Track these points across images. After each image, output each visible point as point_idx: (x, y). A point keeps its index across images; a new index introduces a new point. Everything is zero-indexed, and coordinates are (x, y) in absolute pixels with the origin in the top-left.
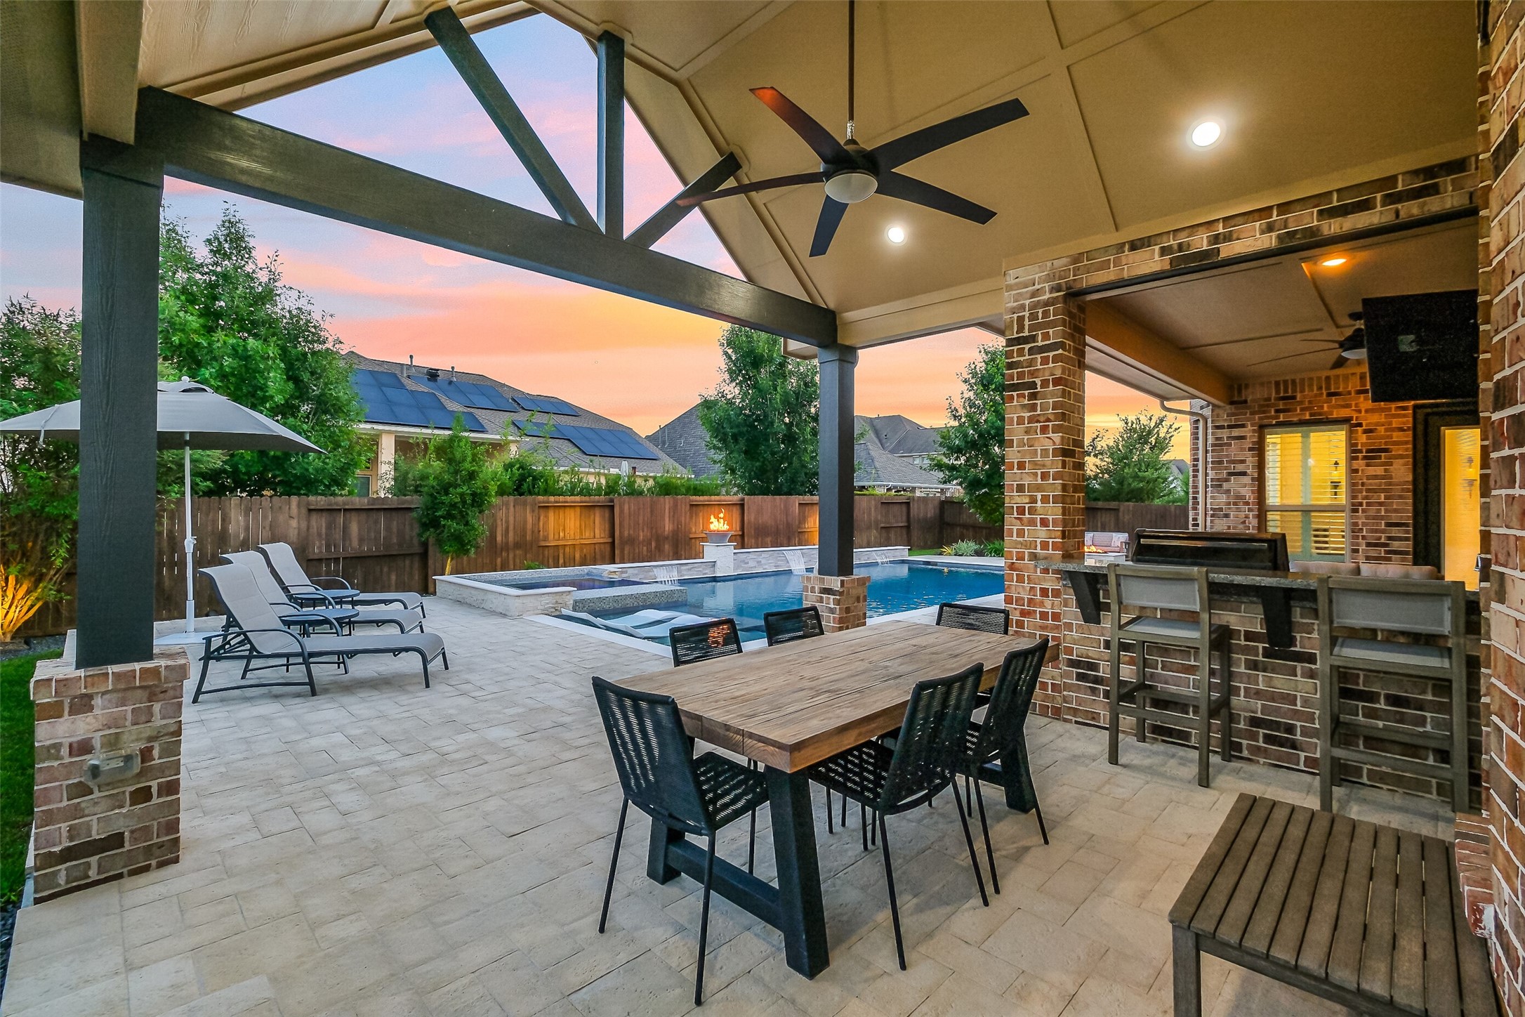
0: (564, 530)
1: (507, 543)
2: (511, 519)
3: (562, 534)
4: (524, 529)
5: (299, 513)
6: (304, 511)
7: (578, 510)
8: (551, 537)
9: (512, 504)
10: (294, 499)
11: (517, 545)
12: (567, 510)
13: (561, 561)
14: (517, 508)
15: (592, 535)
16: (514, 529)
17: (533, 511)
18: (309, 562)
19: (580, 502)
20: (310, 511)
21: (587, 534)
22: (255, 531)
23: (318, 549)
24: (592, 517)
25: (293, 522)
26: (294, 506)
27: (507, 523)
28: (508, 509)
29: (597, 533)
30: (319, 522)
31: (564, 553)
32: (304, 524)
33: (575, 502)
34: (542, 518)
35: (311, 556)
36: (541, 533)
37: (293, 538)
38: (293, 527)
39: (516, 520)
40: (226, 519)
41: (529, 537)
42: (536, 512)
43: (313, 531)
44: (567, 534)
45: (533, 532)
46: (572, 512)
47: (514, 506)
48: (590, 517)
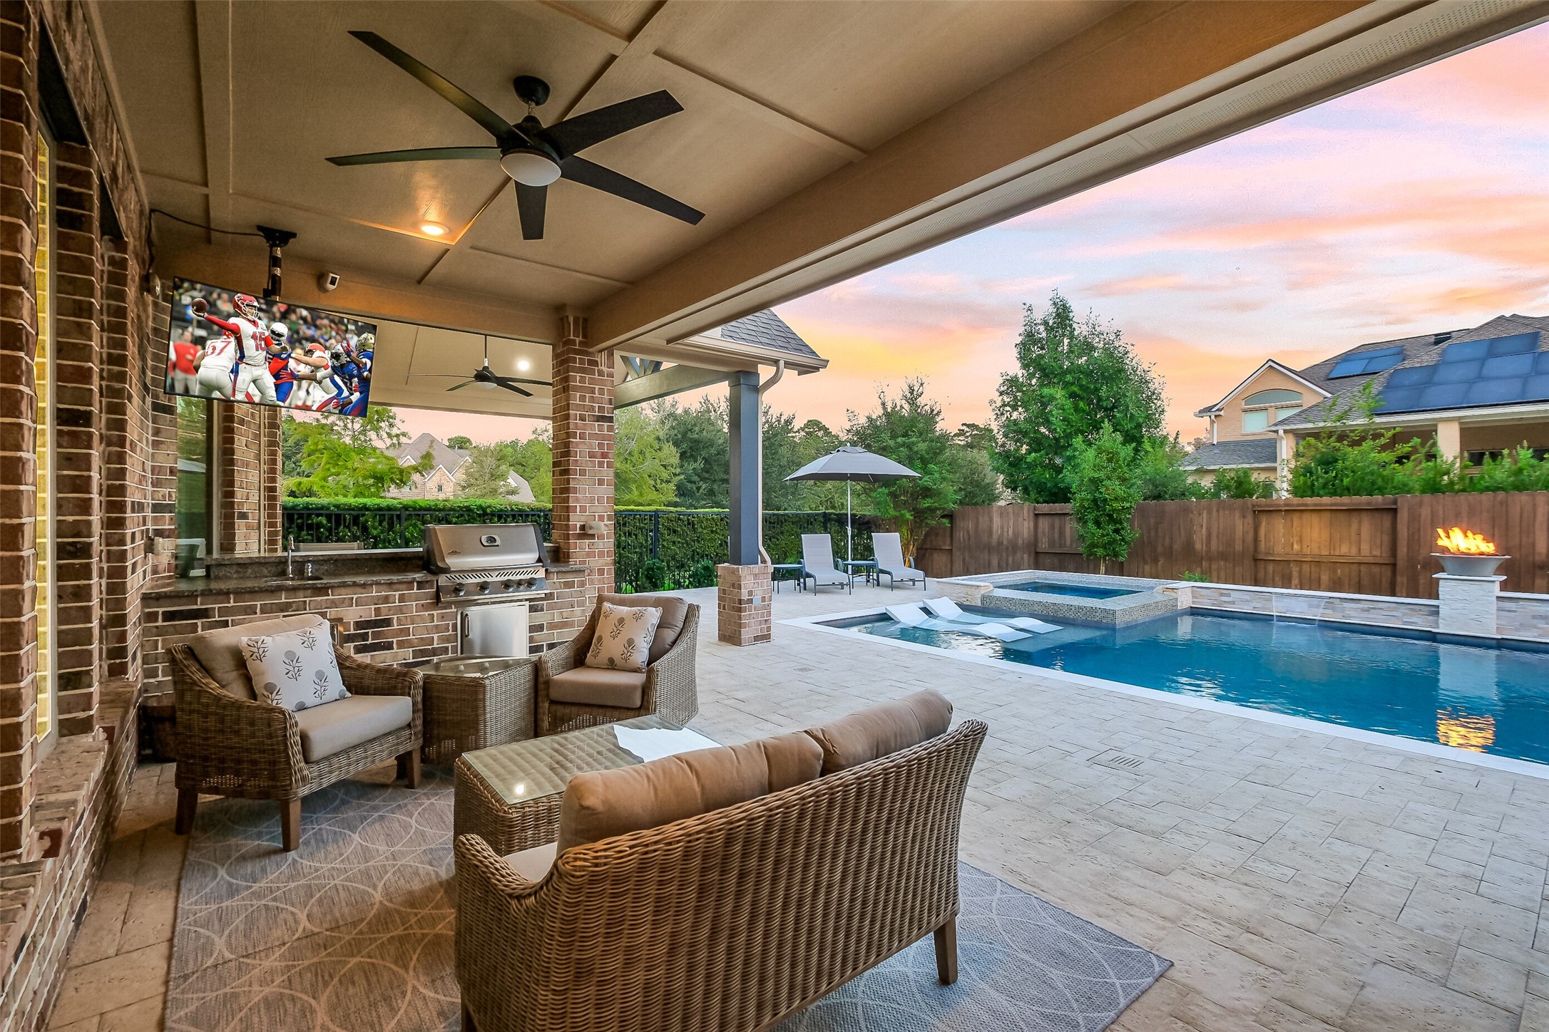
1: (1209, 551)
2: (1214, 527)
3: (1296, 547)
4: (1233, 535)
5: (1028, 516)
8: (1279, 549)
9: (1215, 510)
10: (1026, 505)
14: (1221, 513)
15: (1354, 551)
16: (1218, 537)
17: (1244, 517)
18: (1037, 553)
19: (1331, 505)
20: (1037, 515)
21: (1344, 549)
22: (1005, 530)
23: (1044, 545)
24: (1355, 526)
25: (1026, 524)
26: (1025, 512)
27: (1209, 529)
28: (1210, 513)
29: (1365, 548)
30: (1044, 524)
31: (1300, 572)
32: (1032, 525)
33: (1321, 505)
34: (1263, 524)
35: (1039, 550)
36: (1263, 544)
37: (1026, 535)
38: (1026, 527)
39: (1221, 526)
40: (991, 520)
41: (1239, 547)
42: (1250, 518)
43: (1040, 530)
44: (1305, 546)
45: (1243, 541)
46: (1315, 518)
47: (1218, 511)
48: (1350, 526)
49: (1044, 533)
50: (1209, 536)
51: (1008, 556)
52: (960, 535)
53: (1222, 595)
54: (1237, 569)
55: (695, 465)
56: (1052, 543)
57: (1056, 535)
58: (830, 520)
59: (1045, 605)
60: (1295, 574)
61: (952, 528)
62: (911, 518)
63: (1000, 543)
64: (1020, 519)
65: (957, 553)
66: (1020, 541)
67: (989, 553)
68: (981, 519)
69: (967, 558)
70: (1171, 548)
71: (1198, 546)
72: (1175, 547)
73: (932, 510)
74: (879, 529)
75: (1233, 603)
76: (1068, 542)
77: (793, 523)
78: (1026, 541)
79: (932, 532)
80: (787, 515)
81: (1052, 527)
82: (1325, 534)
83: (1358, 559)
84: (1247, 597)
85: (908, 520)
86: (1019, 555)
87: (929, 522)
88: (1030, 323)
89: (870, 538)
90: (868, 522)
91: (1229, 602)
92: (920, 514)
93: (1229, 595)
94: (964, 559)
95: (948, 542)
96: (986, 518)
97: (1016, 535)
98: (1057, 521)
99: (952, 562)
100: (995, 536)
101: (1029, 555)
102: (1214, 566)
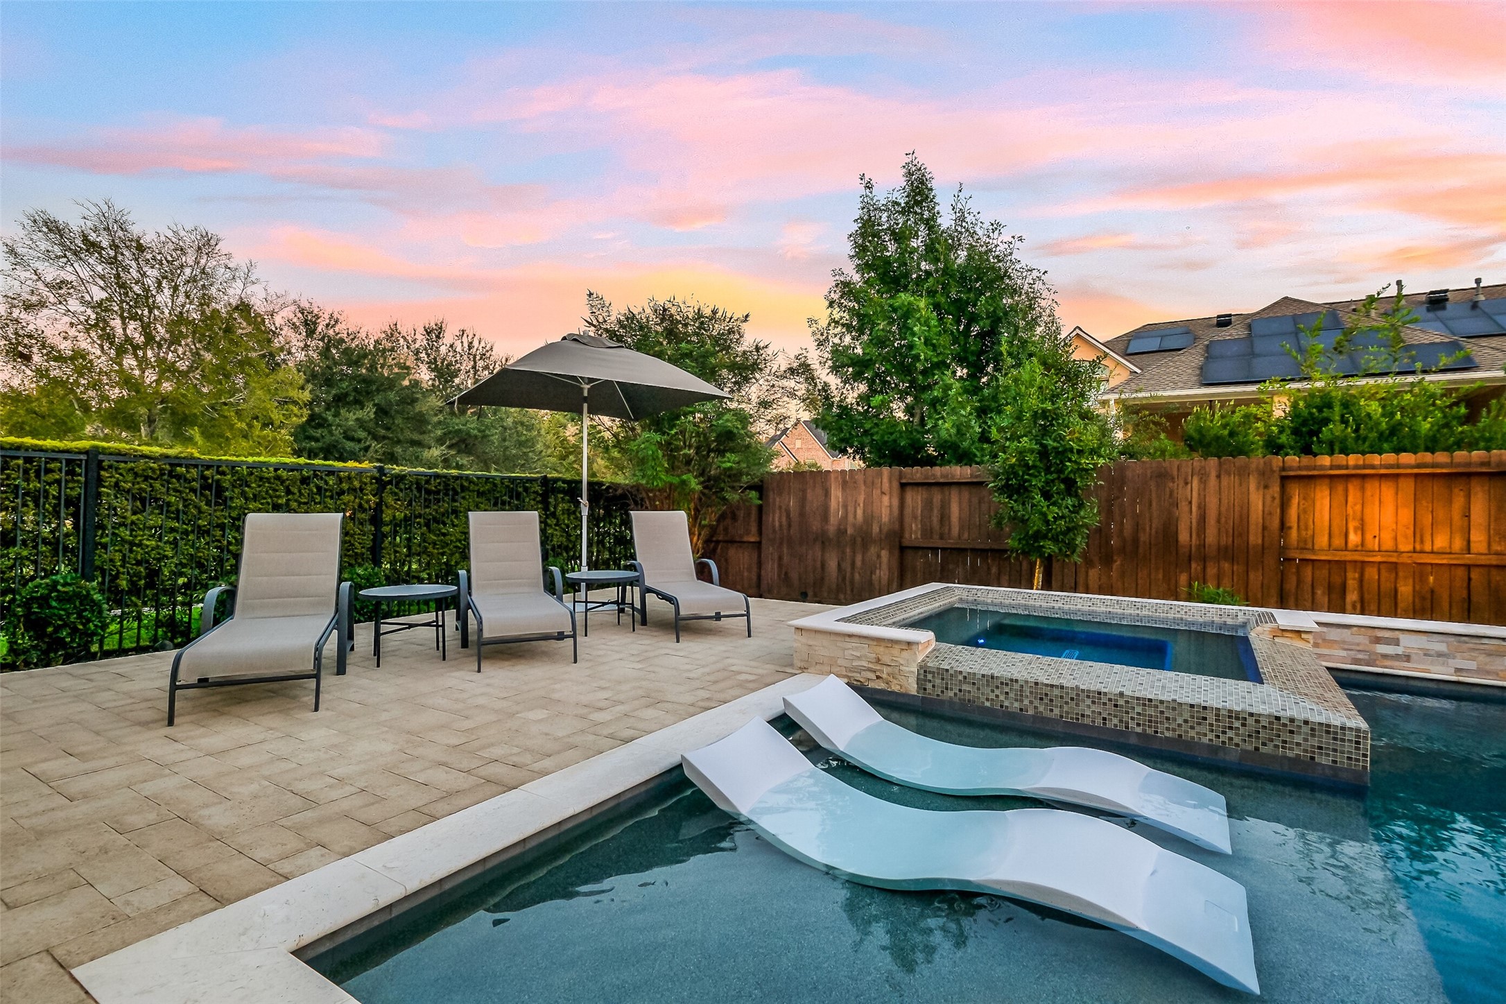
0: (1362, 529)
1: (1202, 545)
2: (1212, 503)
3: (1354, 538)
4: (1245, 517)
5: (891, 487)
6: (896, 485)
7: (1408, 486)
8: (1322, 541)
9: (1213, 474)
10: (886, 470)
11: (1226, 553)
12: (1372, 487)
13: (1352, 597)
14: (1225, 481)
15: (1458, 544)
16: (1219, 521)
17: (1266, 487)
18: (903, 549)
19: (1418, 466)
20: (903, 486)
21: (1441, 542)
22: (851, 509)
23: (914, 534)
24: (1459, 501)
25: (886, 499)
26: (885, 480)
27: (1203, 508)
28: (1204, 481)
29: (1479, 539)
30: (915, 499)
31: (1361, 581)
32: (896, 502)
33: (1398, 466)
34: (1295, 501)
35: (906, 543)
36: (1294, 533)
37: (885, 519)
38: (885, 506)
39: (1225, 501)
40: (827, 494)
41: (1255, 538)
42: (1275, 489)
43: (908, 511)
44: (1369, 537)
45: (1264, 528)
46: (1388, 490)
47: (1219, 477)
48: (1450, 501)
49: (915, 517)
50: (1203, 519)
51: (854, 553)
52: (775, 519)
53: (1378, 640)
54: (1252, 576)
55: (360, 414)
56: (927, 532)
57: (935, 520)
58: (555, 491)
59: (1118, 703)
60: (1352, 583)
61: (760, 508)
62: (699, 487)
63: (841, 532)
64: (876, 492)
65: (769, 550)
66: (876, 529)
67: (823, 549)
68: (809, 495)
69: (786, 559)
70: (1136, 540)
71: (1183, 537)
72: (1143, 538)
73: (732, 476)
74: (641, 506)
75: (1408, 658)
76: (955, 530)
77: (480, 494)
78: (885, 529)
79: (730, 514)
80: (467, 478)
81: (928, 505)
82: (1406, 515)
83: (1468, 559)
84: (1442, 647)
85: (693, 491)
86: (873, 550)
87: (727, 496)
88: (869, 207)
89: (627, 523)
90: (624, 496)
91: (1396, 657)
92: (712, 484)
93: (1396, 642)
94: (780, 558)
95: (754, 529)
96: (819, 491)
97: (869, 519)
98: (937, 497)
99: (760, 564)
100: (833, 521)
101: (891, 553)
102: (1212, 571)
